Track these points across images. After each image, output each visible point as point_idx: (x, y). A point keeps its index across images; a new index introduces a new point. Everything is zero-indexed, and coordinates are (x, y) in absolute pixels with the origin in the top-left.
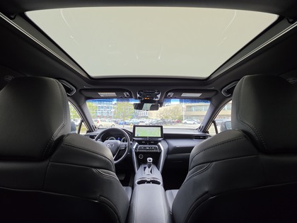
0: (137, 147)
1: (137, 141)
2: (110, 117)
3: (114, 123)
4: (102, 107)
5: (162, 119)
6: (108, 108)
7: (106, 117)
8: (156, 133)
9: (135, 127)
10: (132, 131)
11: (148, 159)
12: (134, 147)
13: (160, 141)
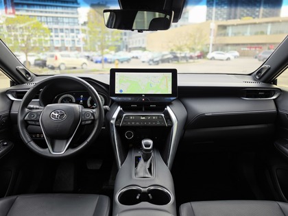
0: (119, 117)
1: (119, 104)
2: (78, 49)
3: (85, 60)
4: (62, 30)
5: (172, 53)
6: (72, 31)
7: (72, 49)
8: (161, 85)
9: (113, 72)
10: (108, 82)
11: (144, 142)
12: (115, 116)
13: (169, 104)
